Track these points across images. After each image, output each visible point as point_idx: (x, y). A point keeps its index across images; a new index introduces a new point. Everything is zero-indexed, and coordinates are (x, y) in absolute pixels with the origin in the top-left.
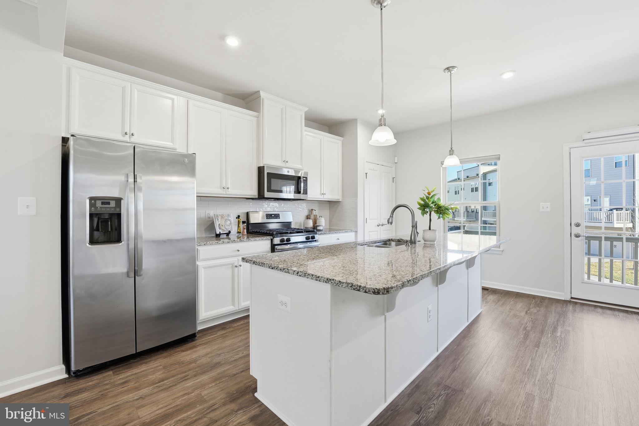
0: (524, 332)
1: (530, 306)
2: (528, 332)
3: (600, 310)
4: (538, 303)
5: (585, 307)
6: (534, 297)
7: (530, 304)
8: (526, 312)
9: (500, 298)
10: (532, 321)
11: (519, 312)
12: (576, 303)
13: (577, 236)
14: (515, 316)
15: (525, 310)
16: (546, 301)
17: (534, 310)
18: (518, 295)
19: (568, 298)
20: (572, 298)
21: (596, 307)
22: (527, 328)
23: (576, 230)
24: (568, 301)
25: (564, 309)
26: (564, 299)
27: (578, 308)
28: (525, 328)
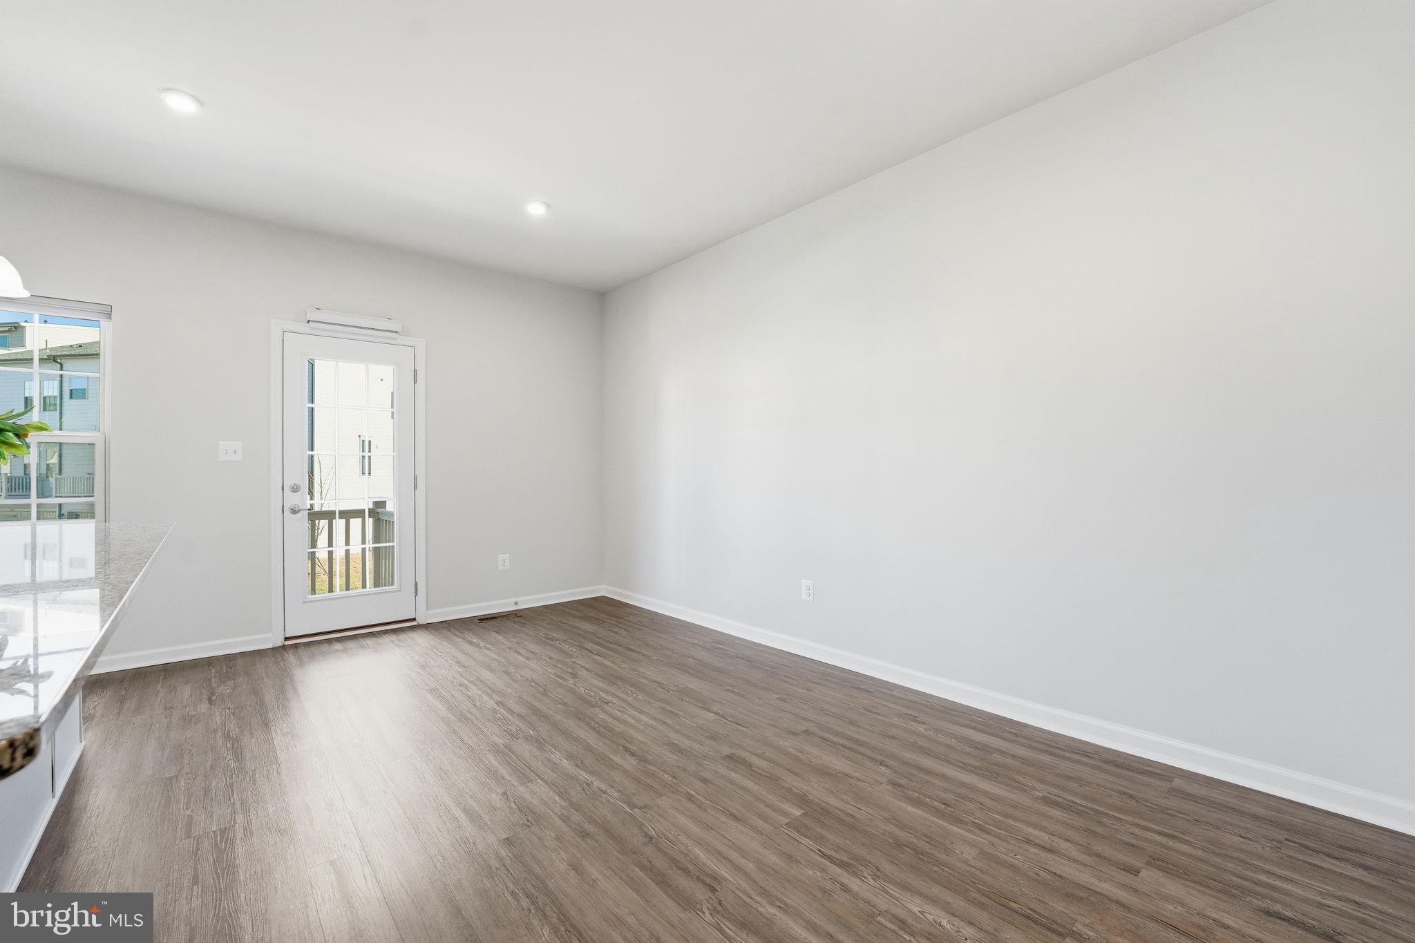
0: (228, 744)
1: (210, 684)
2: (237, 740)
3: (338, 646)
4: (225, 671)
5: (313, 649)
6: (209, 662)
7: (210, 680)
8: (210, 701)
9: (123, 693)
10: (234, 714)
11: (192, 707)
12: (296, 646)
13: (294, 511)
14: (188, 720)
15: (205, 697)
16: (240, 661)
17: (225, 689)
18: (168, 671)
19: (279, 642)
20: (286, 639)
21: (329, 641)
22: (231, 734)
23: (292, 500)
24: (280, 647)
25: (282, 665)
26: (272, 647)
27: (303, 653)
28: (227, 736)
